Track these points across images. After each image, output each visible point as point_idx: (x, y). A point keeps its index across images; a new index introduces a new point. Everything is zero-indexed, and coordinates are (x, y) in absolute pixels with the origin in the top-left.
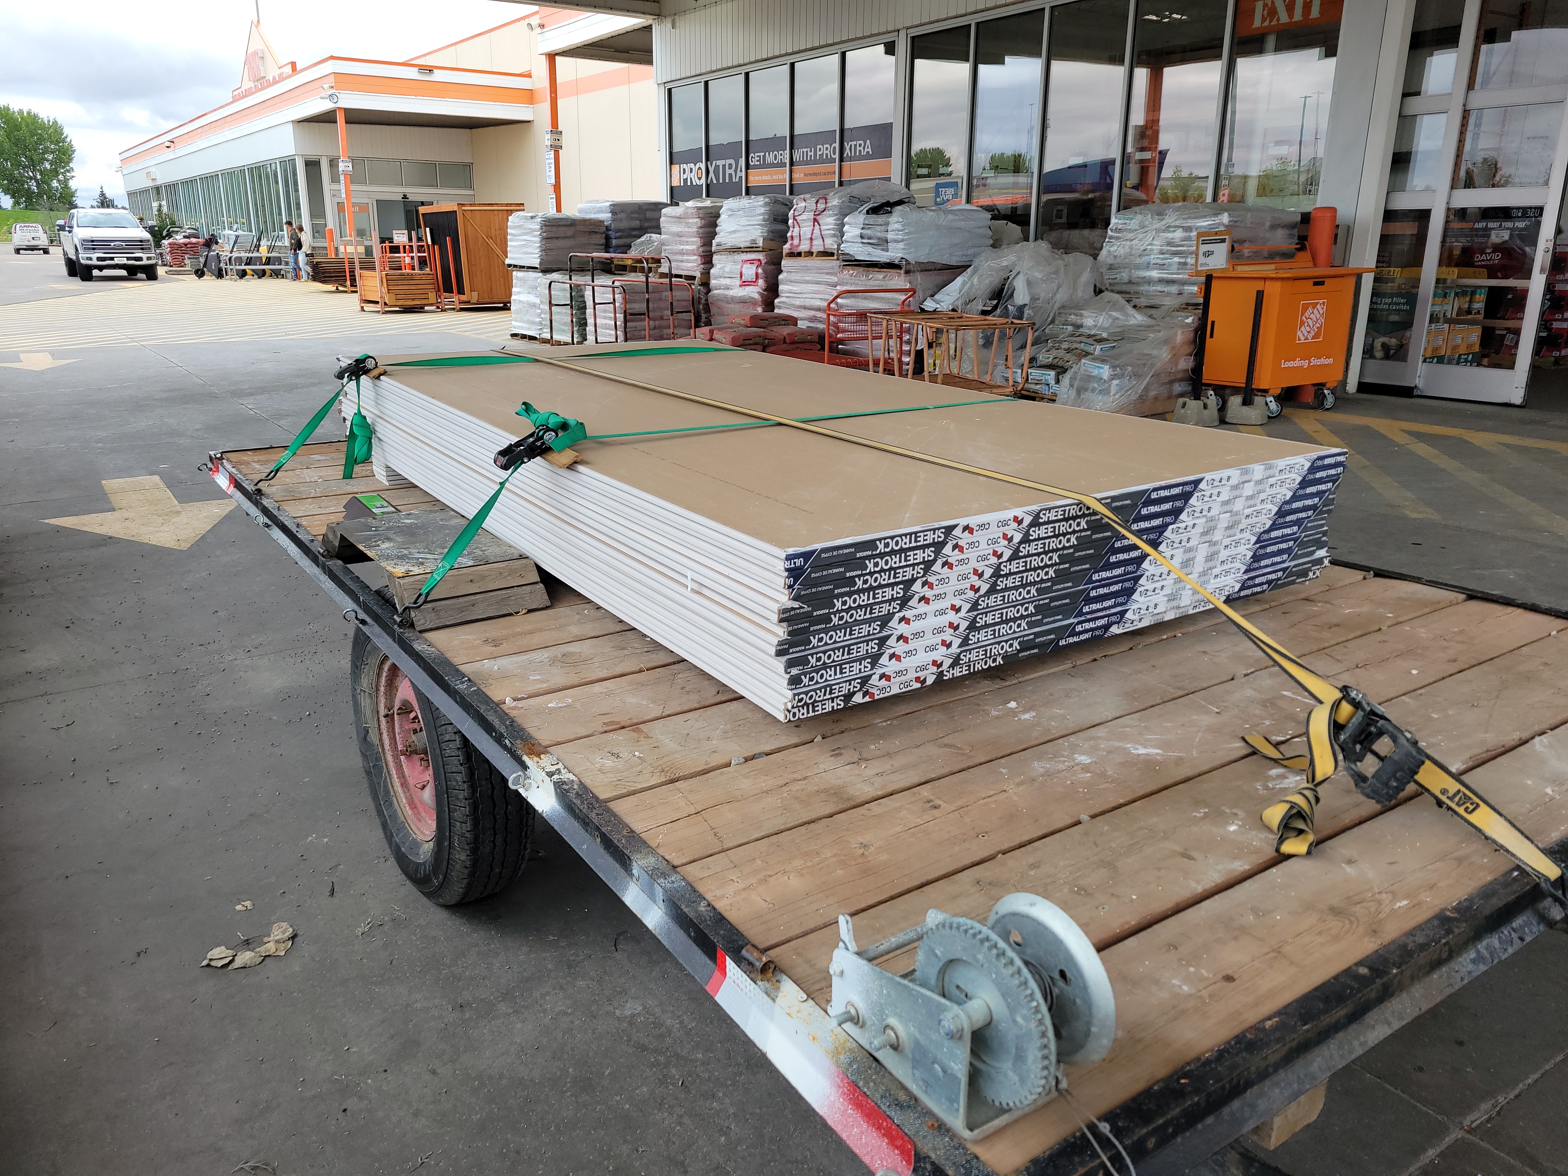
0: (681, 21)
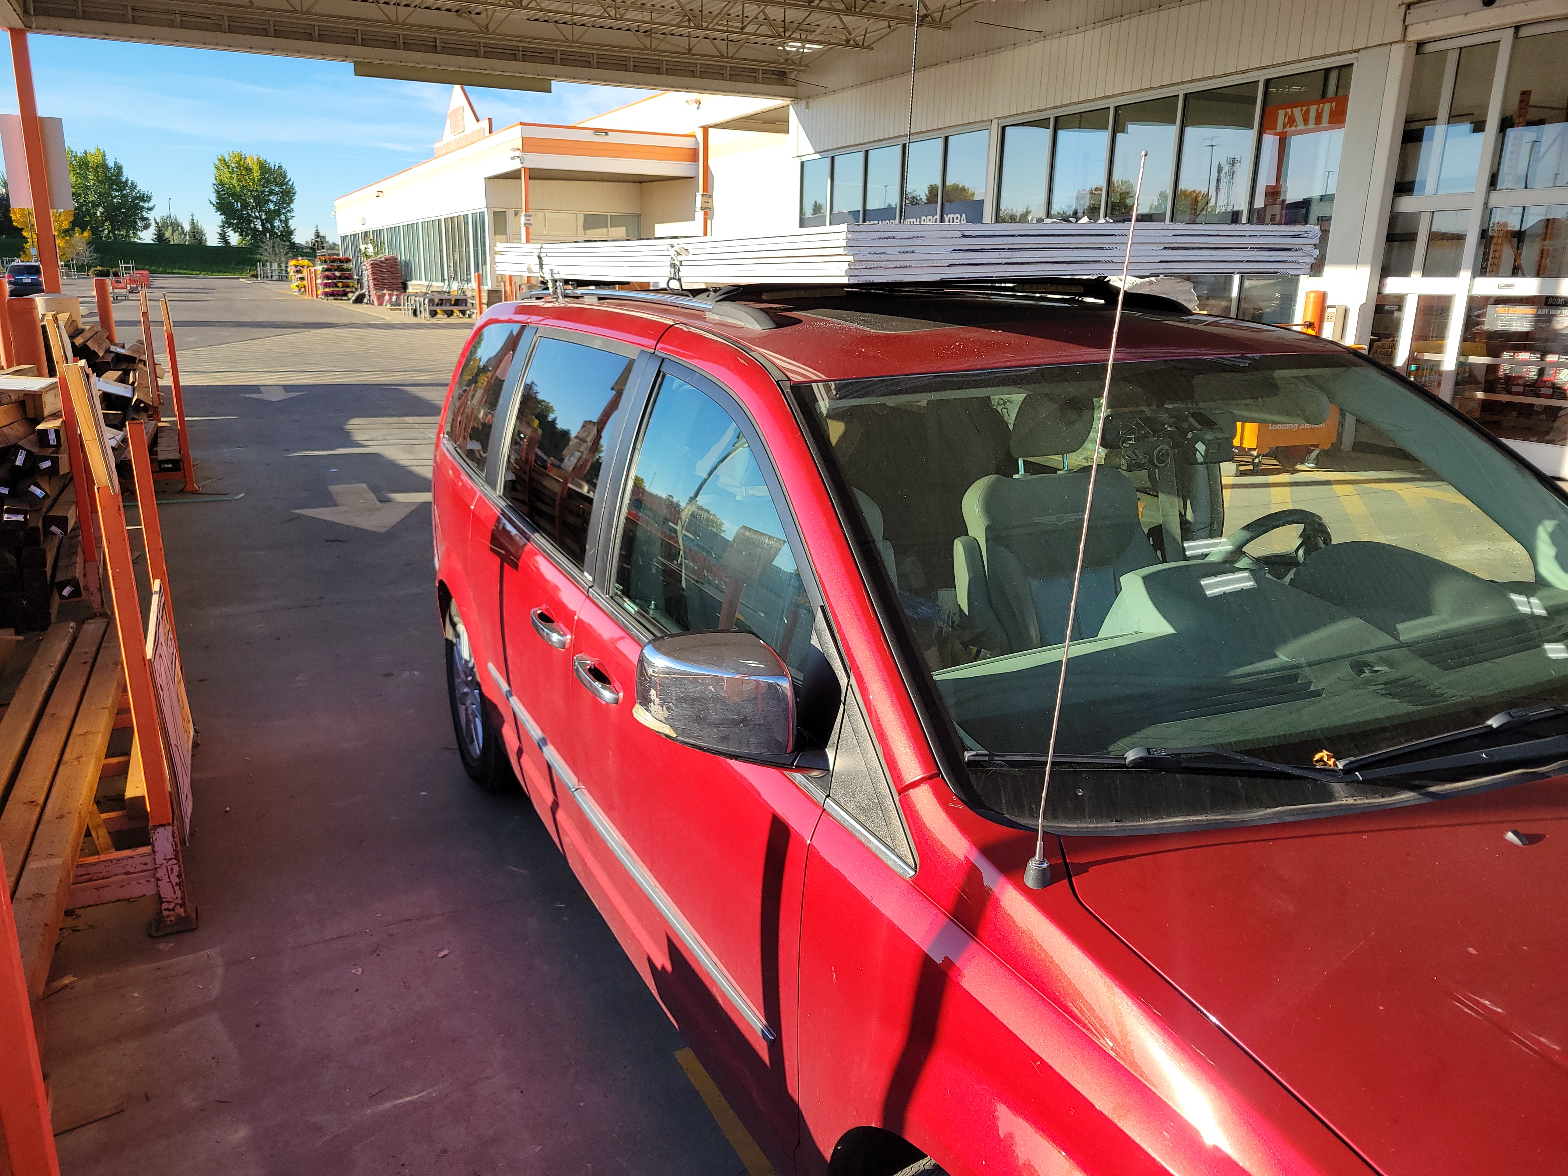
0: (814, 103)
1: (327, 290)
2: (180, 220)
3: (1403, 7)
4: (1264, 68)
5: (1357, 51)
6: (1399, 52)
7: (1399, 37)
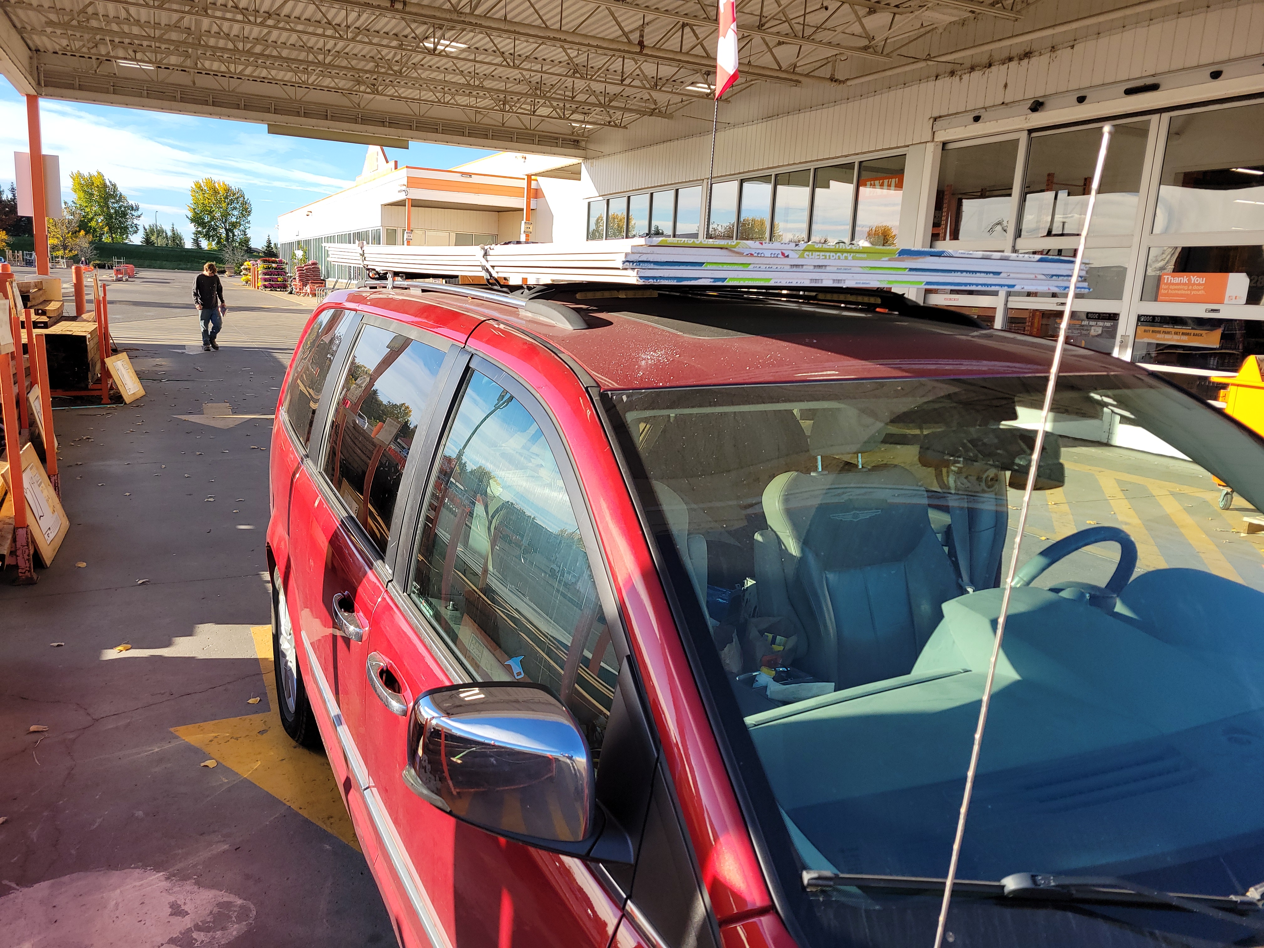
0: (596, 162)
1: (266, 283)
2: (164, 228)
3: (932, 120)
4: (857, 154)
5: (908, 146)
6: (930, 147)
7: (930, 139)
